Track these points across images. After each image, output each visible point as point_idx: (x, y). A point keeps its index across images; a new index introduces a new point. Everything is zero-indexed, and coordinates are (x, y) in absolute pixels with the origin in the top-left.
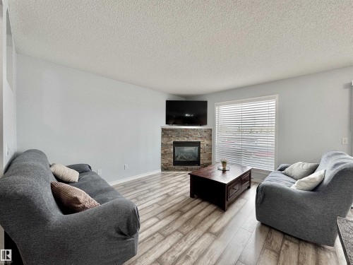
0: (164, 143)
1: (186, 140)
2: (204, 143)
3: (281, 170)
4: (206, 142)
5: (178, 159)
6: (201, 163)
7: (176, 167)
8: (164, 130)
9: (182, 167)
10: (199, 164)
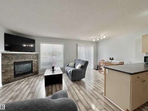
0: (5, 64)
1: (24, 60)
2: (35, 61)
3: (68, 66)
4: (36, 60)
5: (17, 73)
6: (33, 71)
7: (17, 78)
8: (3, 55)
9: (21, 77)
10: (32, 72)
